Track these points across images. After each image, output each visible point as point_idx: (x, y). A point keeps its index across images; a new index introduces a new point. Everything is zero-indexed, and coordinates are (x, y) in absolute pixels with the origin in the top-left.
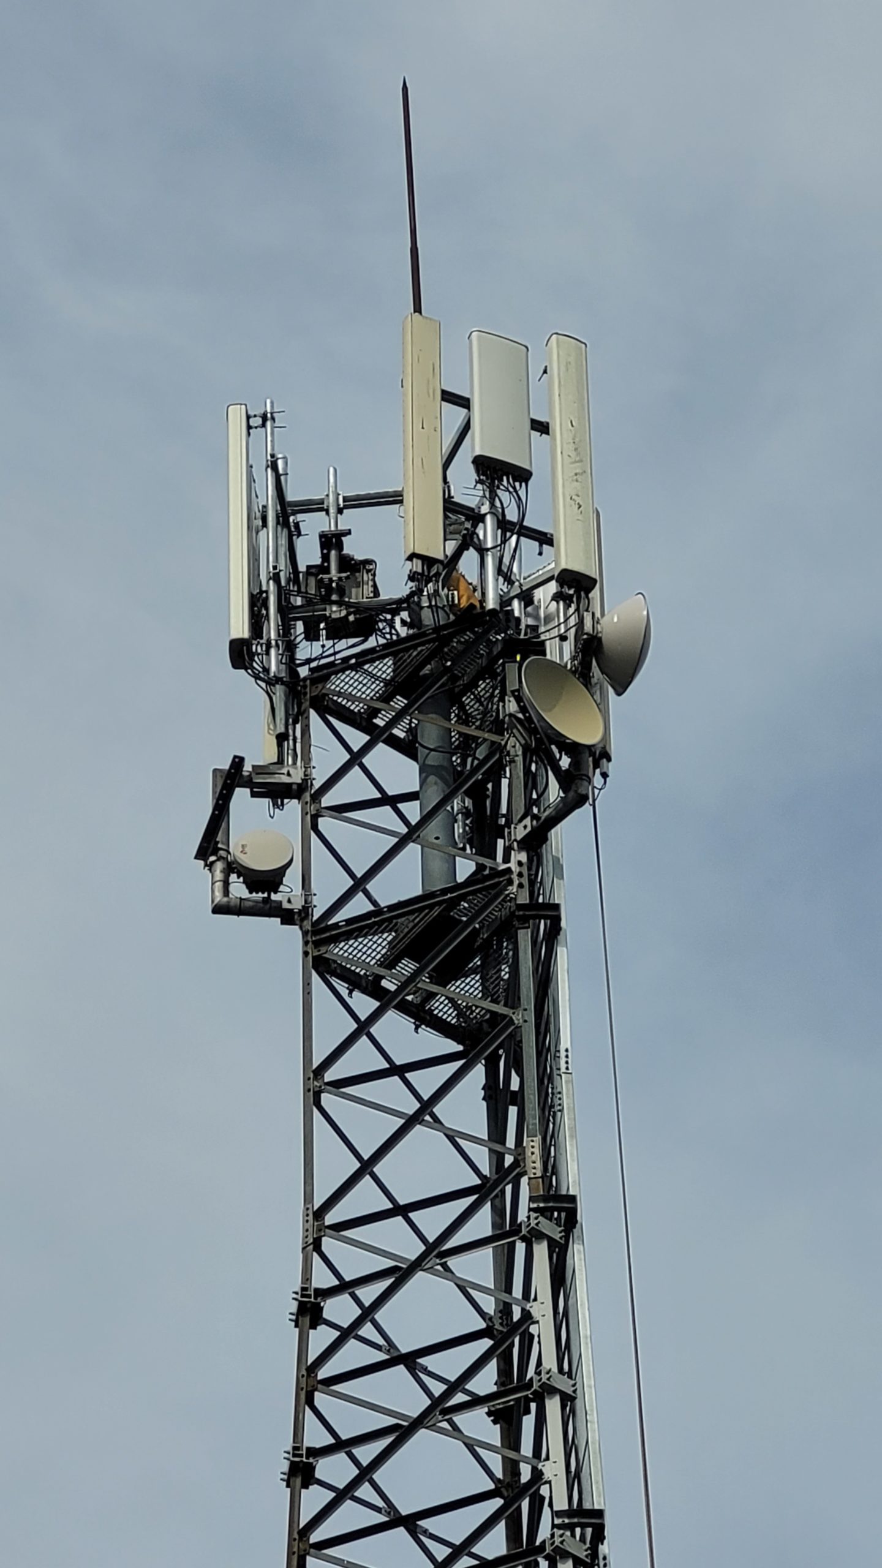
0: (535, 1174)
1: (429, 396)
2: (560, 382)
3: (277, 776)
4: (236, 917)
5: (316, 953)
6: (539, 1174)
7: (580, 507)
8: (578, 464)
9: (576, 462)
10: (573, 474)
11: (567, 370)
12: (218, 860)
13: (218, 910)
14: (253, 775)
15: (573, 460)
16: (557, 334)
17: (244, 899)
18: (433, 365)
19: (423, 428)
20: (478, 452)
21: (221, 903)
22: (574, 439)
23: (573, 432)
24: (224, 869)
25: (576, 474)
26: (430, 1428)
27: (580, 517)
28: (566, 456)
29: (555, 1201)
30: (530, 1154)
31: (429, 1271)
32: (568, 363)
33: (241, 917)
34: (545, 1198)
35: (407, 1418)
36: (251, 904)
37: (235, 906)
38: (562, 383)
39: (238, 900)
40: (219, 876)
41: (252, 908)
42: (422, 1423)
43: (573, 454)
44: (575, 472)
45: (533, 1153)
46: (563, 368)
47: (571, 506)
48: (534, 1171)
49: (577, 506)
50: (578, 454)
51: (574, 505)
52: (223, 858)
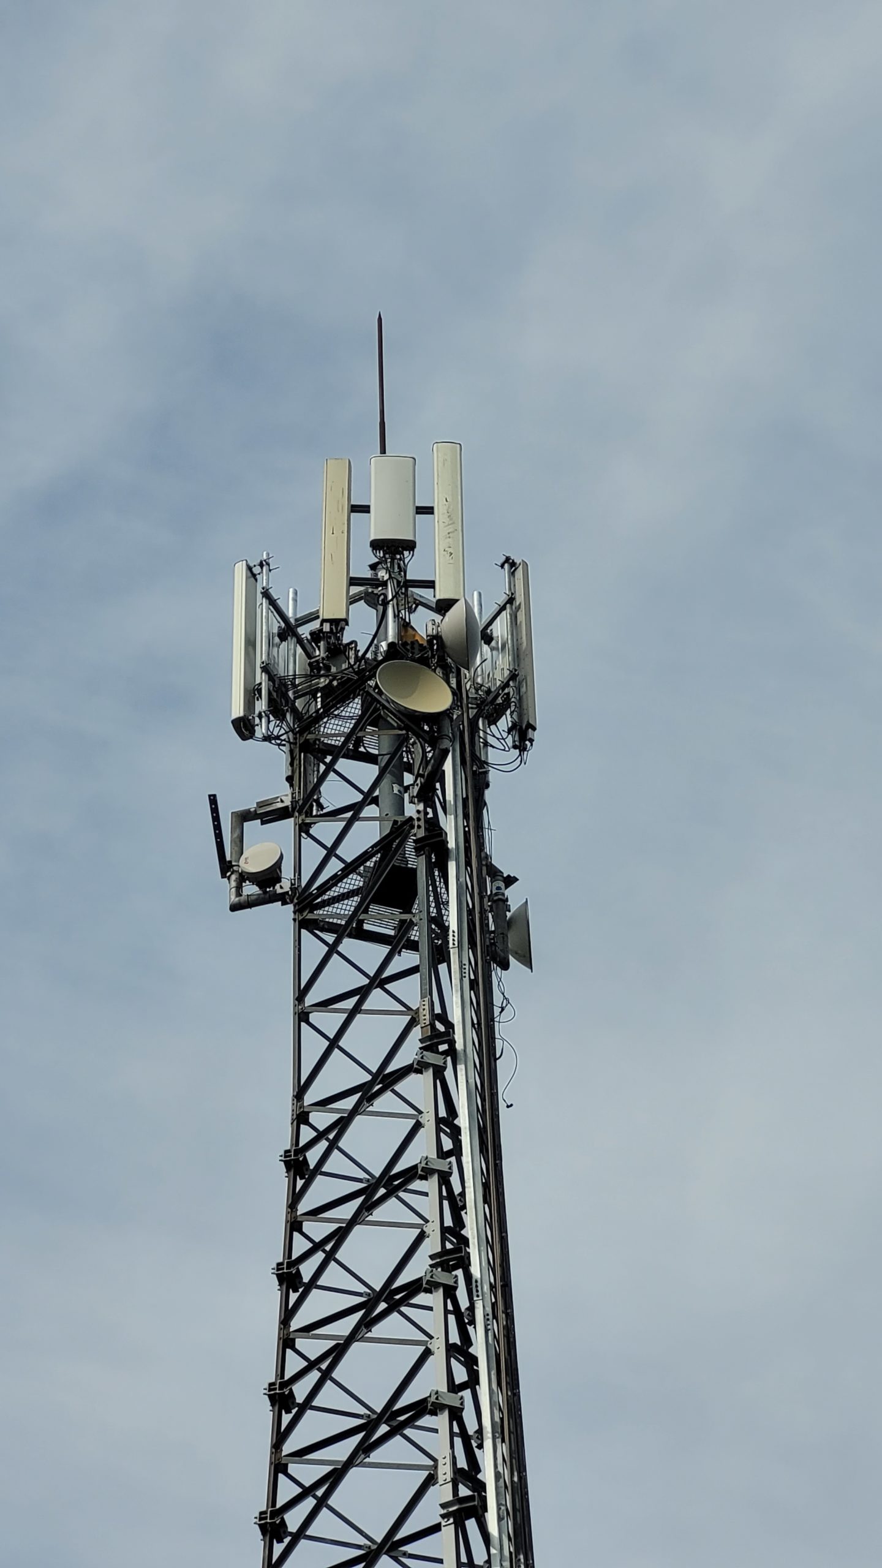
0: (425, 1023)
1: (339, 511)
2: (438, 475)
3: (274, 804)
4: (249, 909)
5: (301, 918)
6: (428, 1023)
7: (451, 554)
8: (450, 526)
9: (449, 525)
10: (447, 533)
11: (444, 465)
12: (232, 873)
13: (234, 908)
14: (258, 809)
15: (447, 524)
16: (437, 443)
17: (250, 895)
18: (343, 489)
19: (333, 533)
20: (373, 537)
21: (234, 903)
22: (448, 510)
23: (447, 506)
24: (236, 878)
25: (449, 533)
26: (362, 1223)
27: (451, 561)
28: (441, 522)
29: (437, 1038)
30: (422, 1010)
31: (363, 1113)
32: (445, 460)
33: (252, 908)
34: (430, 1038)
35: (343, 1221)
36: (255, 897)
37: (245, 902)
38: (440, 474)
39: (246, 897)
40: (233, 884)
41: (257, 899)
42: (356, 1221)
43: (447, 521)
44: (448, 531)
45: (424, 1009)
46: (440, 464)
47: (444, 555)
48: (425, 1021)
49: (449, 554)
50: (451, 519)
51: (446, 555)
52: (236, 871)
